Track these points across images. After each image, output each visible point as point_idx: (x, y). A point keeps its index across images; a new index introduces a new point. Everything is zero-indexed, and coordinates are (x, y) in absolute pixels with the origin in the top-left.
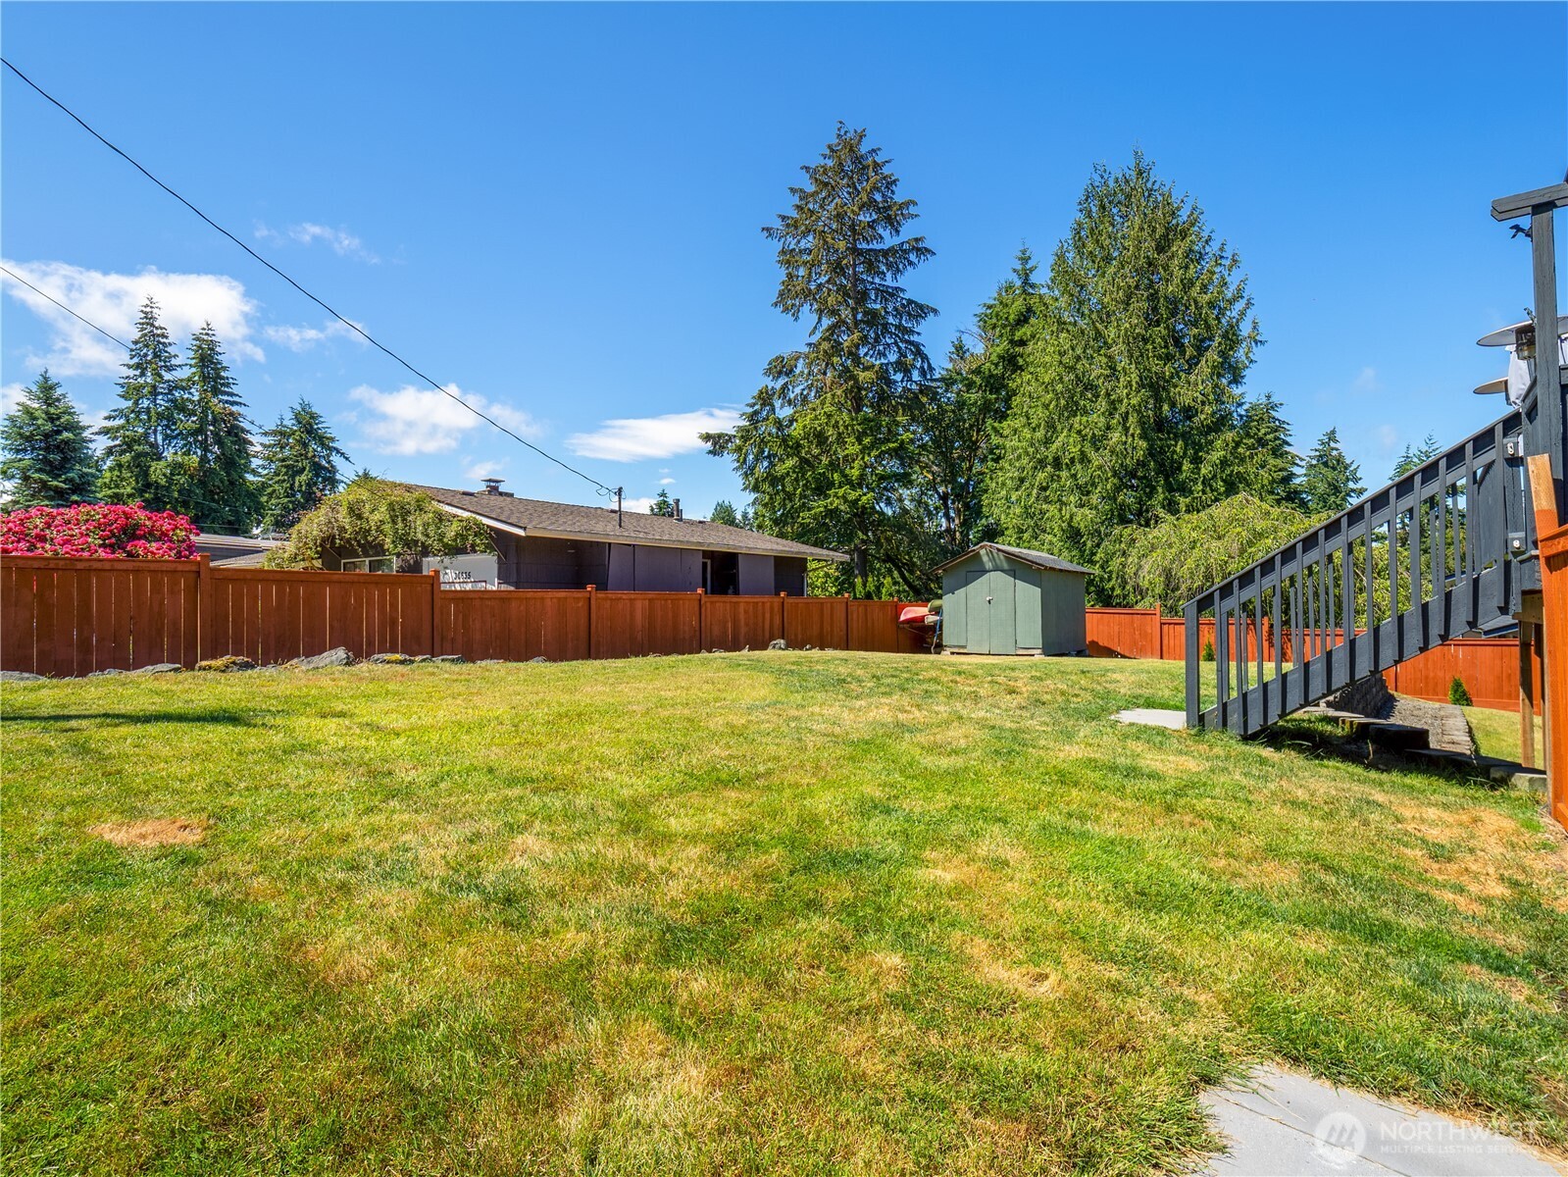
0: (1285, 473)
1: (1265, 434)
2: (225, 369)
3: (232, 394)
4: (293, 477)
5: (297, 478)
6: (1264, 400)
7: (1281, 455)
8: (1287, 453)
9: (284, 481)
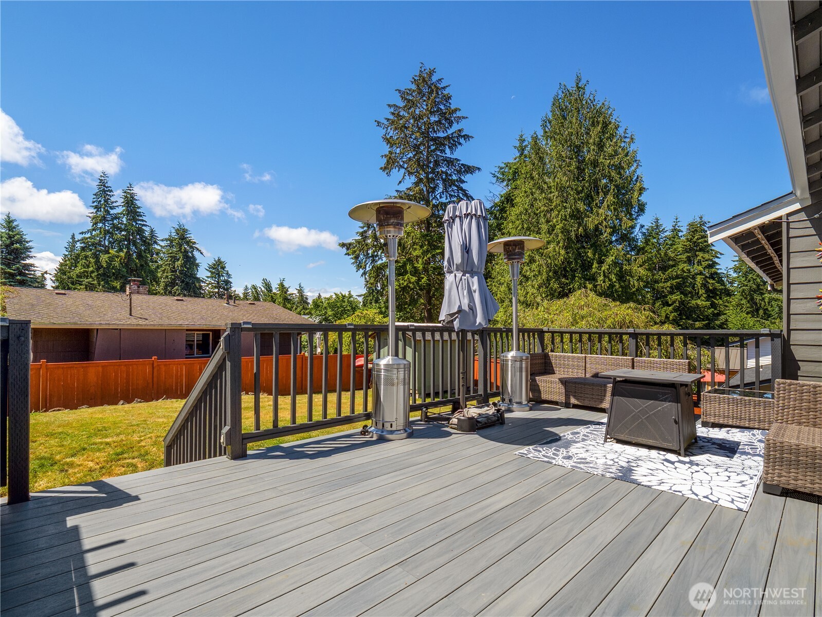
0: (711, 263)
1: (698, 239)
2: (139, 208)
3: (143, 221)
4: (174, 262)
5: (176, 263)
6: (699, 220)
7: (708, 252)
8: (711, 250)
9: (170, 264)
